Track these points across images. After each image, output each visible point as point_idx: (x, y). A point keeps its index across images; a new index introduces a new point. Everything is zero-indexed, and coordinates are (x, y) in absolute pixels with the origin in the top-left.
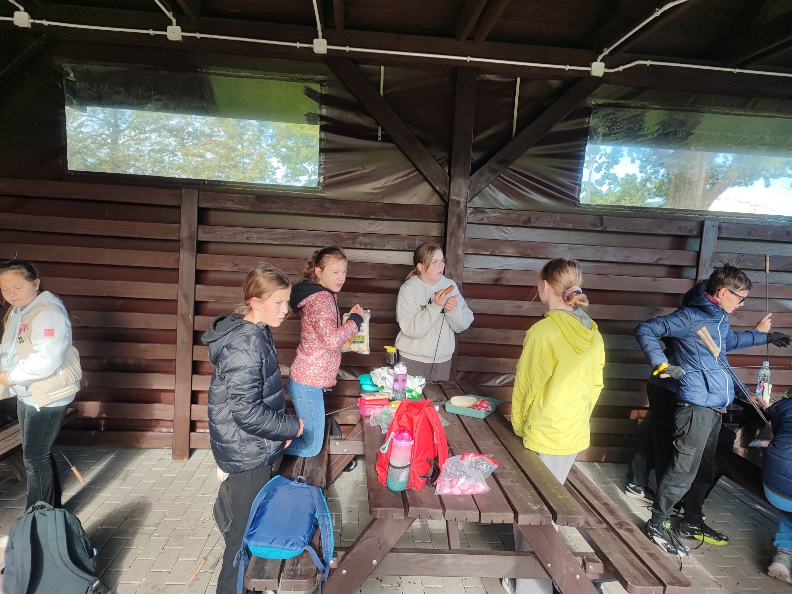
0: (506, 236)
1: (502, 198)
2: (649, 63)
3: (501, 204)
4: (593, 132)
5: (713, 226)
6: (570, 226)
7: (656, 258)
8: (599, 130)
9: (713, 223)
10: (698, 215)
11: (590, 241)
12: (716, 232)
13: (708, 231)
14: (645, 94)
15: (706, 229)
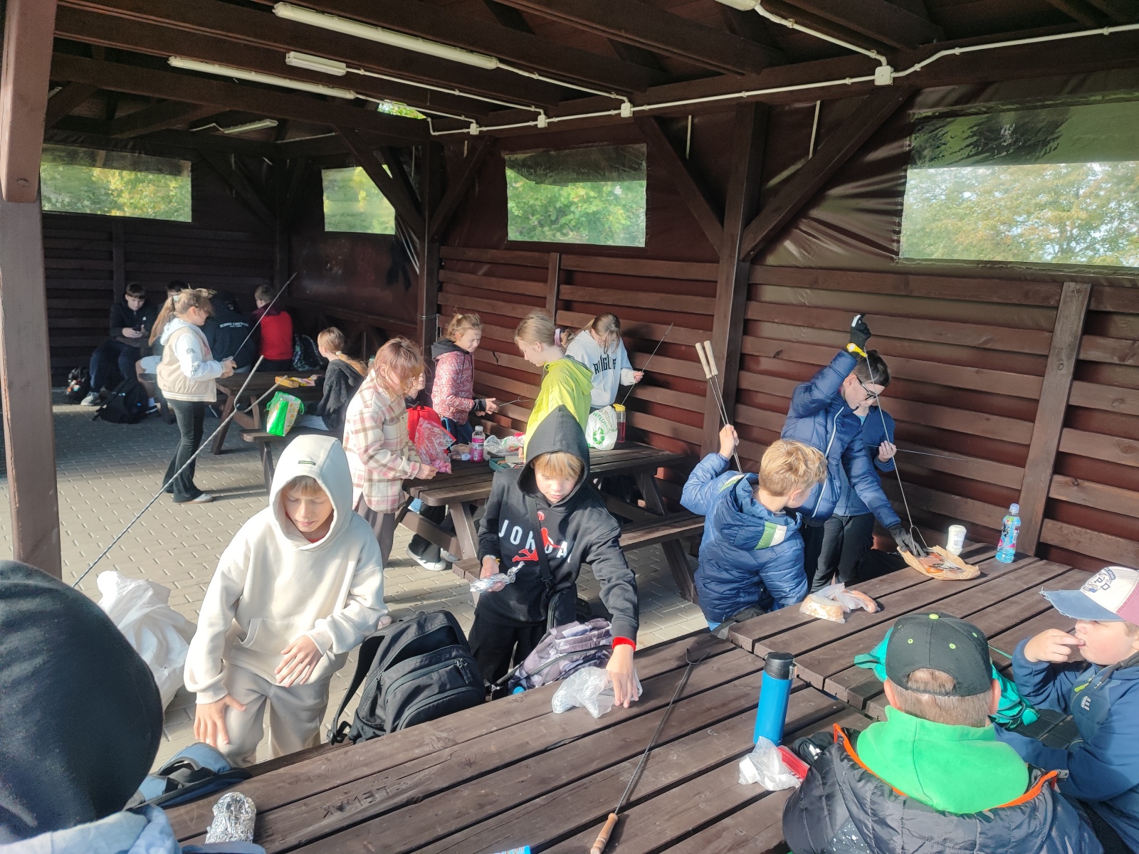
1: (798, 253)
2: (957, 51)
3: (797, 260)
5: (1079, 290)
7: (983, 338)
9: (1078, 286)
12: (1083, 300)
13: (1068, 299)
14: (990, 91)
15: (1066, 296)
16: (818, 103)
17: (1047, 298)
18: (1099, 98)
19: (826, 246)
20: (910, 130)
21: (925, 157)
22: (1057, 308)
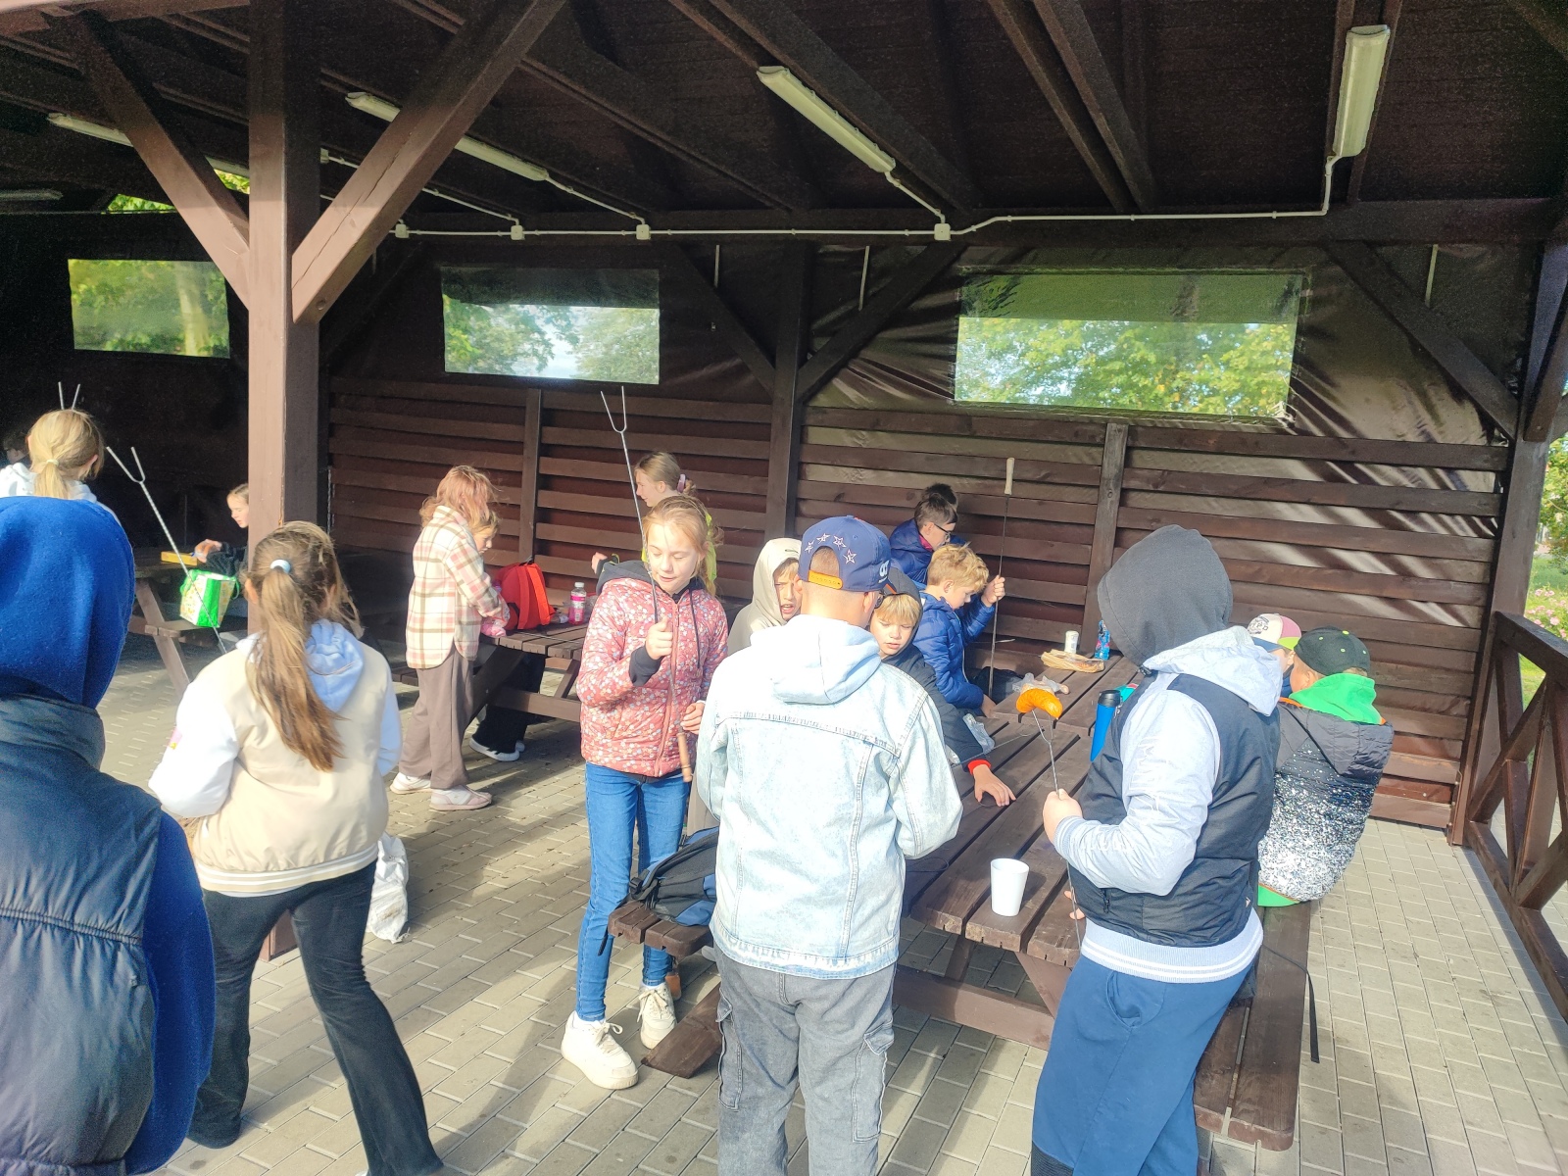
0: (860, 442)
1: (851, 393)
2: (1010, 218)
3: (852, 402)
4: (967, 307)
5: (1120, 431)
6: (929, 430)
7: (1043, 474)
8: (975, 304)
9: (1119, 427)
10: (1123, 416)
11: (971, 451)
12: (1123, 439)
13: (1112, 438)
14: (1031, 255)
15: (1110, 435)
16: (868, 248)
17: (1093, 437)
18: (1121, 270)
19: (880, 387)
20: (959, 282)
21: (975, 309)
22: (1103, 446)
